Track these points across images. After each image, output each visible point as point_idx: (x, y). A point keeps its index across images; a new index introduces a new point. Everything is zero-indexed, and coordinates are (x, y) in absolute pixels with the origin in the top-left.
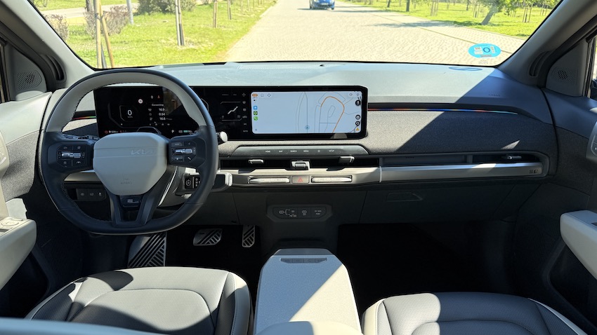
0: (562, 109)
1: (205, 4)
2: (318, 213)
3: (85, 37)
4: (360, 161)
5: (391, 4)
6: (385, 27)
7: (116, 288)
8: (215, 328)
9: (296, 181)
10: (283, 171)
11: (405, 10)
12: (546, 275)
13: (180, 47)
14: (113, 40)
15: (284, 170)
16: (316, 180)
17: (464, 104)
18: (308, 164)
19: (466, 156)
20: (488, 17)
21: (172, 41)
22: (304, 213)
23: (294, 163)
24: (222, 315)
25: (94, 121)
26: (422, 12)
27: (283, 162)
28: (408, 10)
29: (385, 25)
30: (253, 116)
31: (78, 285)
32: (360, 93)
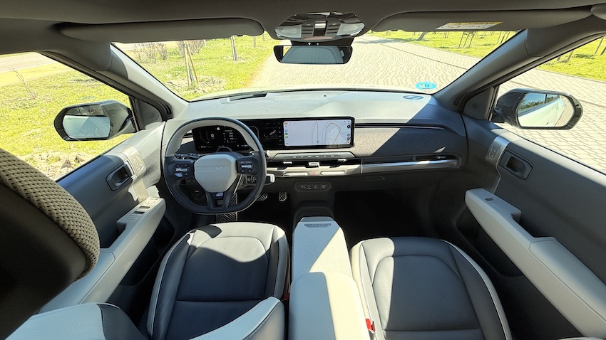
0: (472, 127)
2: (324, 186)
3: (178, 56)
4: (350, 162)
7: (213, 237)
8: (269, 261)
9: (311, 174)
12: (454, 223)
13: (235, 62)
14: (195, 58)
15: (304, 168)
16: (323, 173)
17: (412, 124)
18: (318, 164)
19: (412, 157)
20: (423, 35)
21: (230, 58)
22: (316, 187)
23: (310, 164)
24: (272, 252)
25: (192, 139)
27: (304, 163)
30: (285, 136)
31: (192, 235)
32: (350, 121)
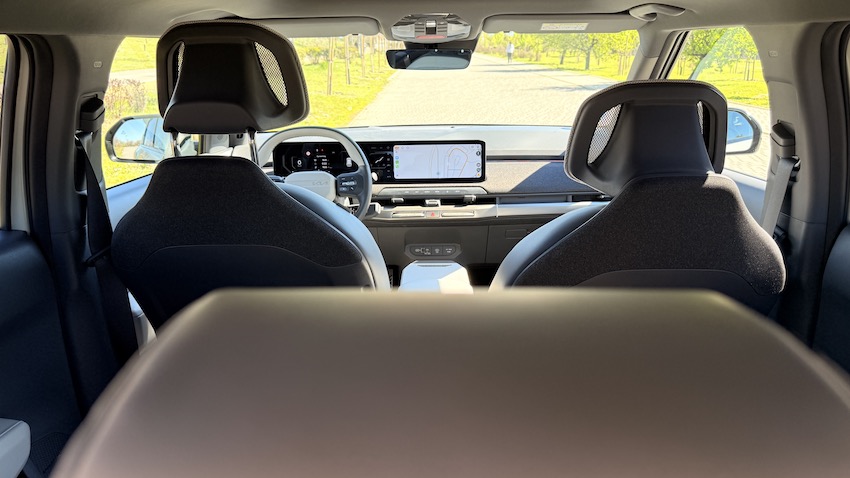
1: (315, 64)
2: (449, 251)
4: (480, 201)
5: (565, 59)
6: (554, 91)
9: (429, 216)
10: (419, 208)
11: (584, 68)
16: (444, 214)
18: (438, 202)
19: (567, 196)
22: (437, 251)
23: (427, 202)
26: (606, 70)
27: (419, 201)
28: (587, 67)
29: (554, 88)
30: (395, 164)
32: (480, 146)
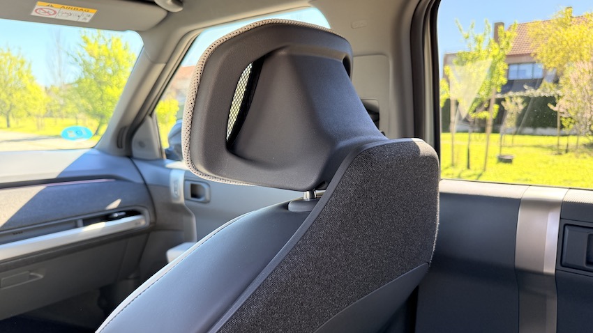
19: (76, 221)
28: (8, 126)
